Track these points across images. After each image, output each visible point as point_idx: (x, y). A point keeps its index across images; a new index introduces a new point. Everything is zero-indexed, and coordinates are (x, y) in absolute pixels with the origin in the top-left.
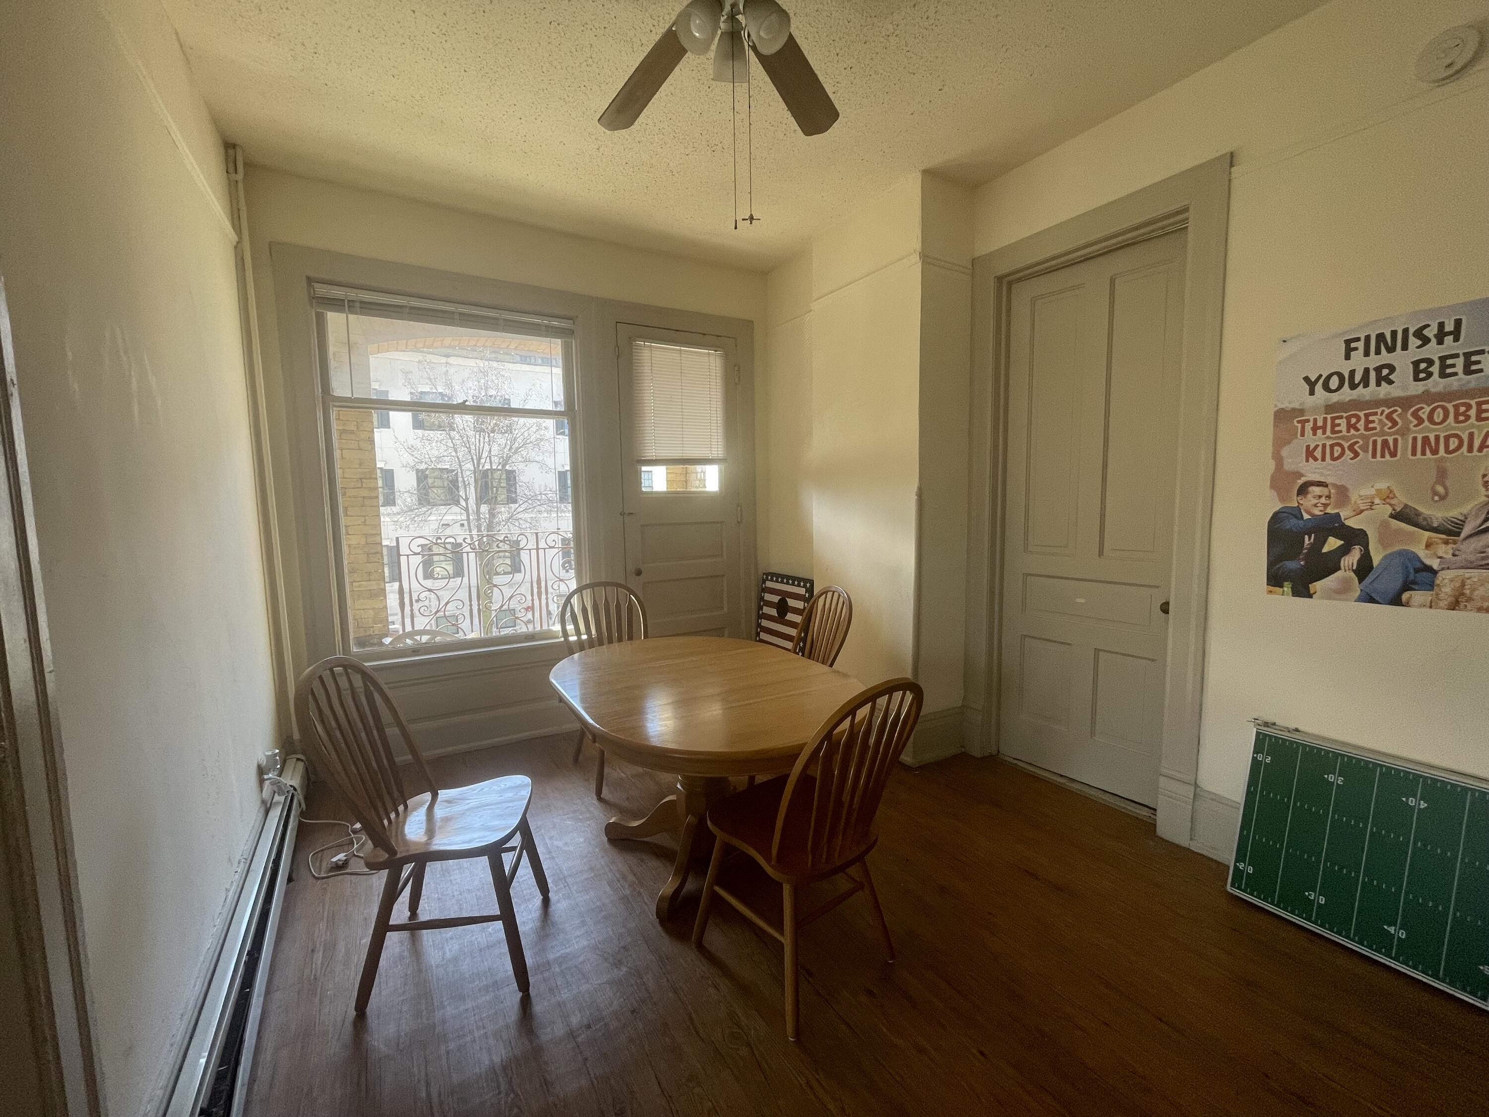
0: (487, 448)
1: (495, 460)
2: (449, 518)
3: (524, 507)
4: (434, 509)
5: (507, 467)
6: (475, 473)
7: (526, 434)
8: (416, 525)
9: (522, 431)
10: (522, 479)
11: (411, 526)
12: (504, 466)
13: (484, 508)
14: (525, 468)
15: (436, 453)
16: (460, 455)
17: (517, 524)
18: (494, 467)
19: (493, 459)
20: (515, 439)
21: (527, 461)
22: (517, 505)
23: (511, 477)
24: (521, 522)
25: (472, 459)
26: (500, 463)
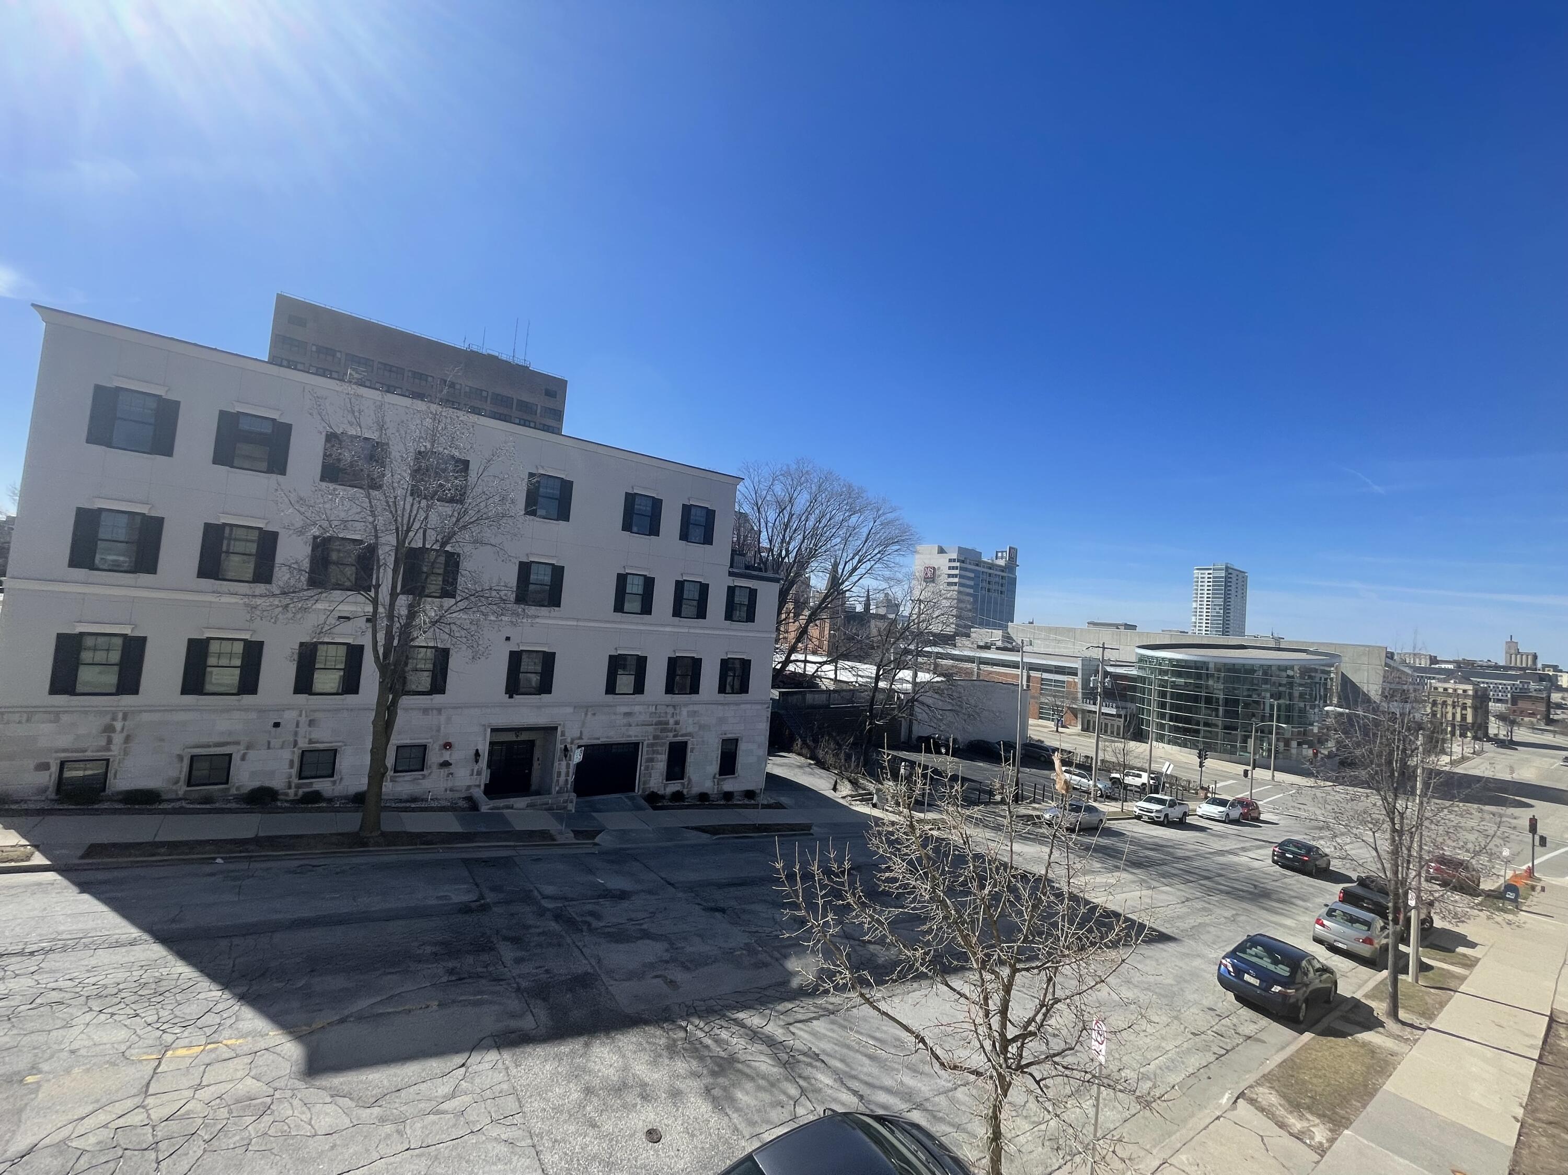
0: (422, 516)
1: (432, 535)
2: (345, 609)
3: (462, 605)
4: (324, 595)
5: (448, 548)
6: (397, 550)
7: (483, 504)
8: (290, 615)
9: (479, 500)
10: (466, 566)
11: (280, 616)
12: (444, 544)
13: (403, 601)
14: (473, 551)
15: (343, 515)
16: (380, 521)
17: (447, 630)
18: (428, 546)
19: (428, 531)
20: (466, 512)
21: (477, 542)
22: (452, 601)
23: (452, 563)
24: (454, 627)
25: (397, 529)
26: (437, 541)
